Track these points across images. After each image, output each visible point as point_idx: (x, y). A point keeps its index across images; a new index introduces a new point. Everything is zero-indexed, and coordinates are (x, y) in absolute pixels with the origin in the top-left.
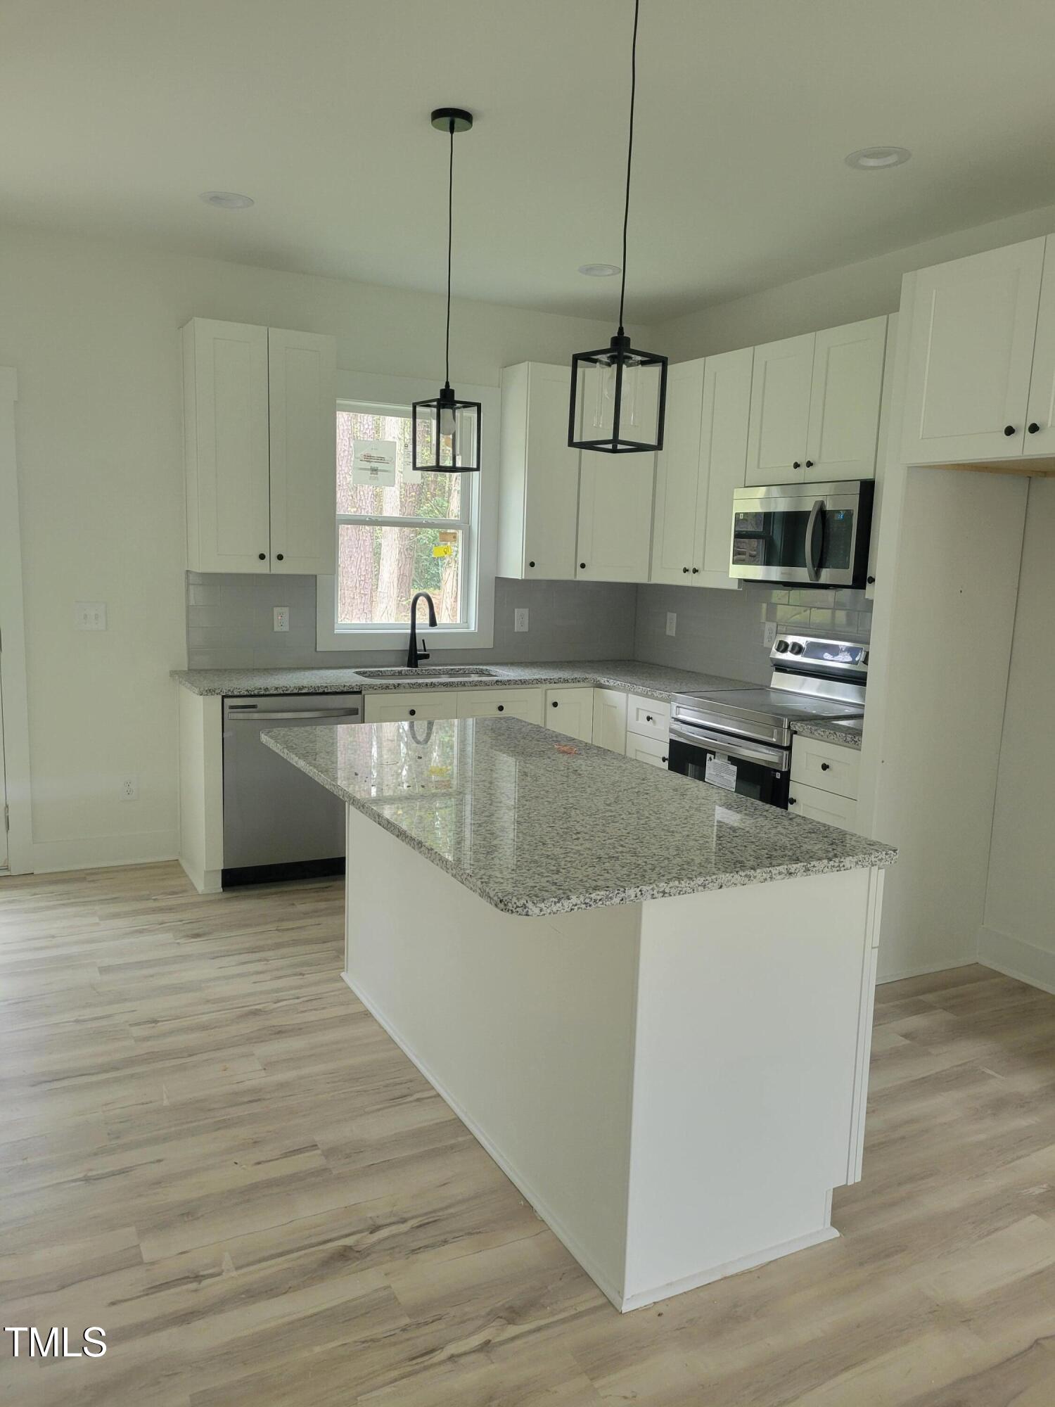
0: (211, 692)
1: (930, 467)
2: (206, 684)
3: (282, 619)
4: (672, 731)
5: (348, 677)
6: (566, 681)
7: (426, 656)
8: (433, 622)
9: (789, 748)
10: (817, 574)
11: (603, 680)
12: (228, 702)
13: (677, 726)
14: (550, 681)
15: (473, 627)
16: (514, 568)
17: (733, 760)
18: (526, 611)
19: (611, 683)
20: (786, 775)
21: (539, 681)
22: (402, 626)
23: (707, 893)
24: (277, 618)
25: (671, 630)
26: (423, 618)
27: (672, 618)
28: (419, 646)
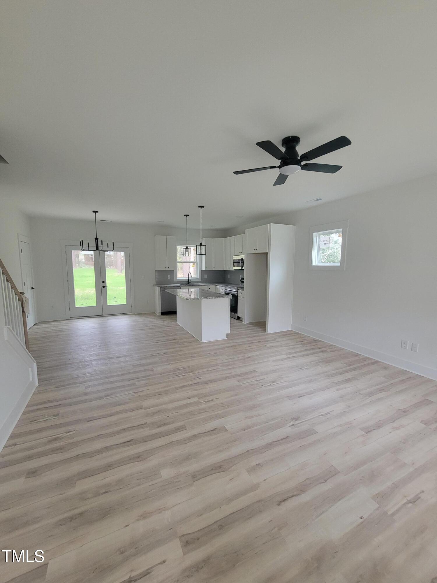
0: (159, 287)
1: (255, 253)
2: (158, 286)
3: (169, 277)
4: (225, 291)
5: (179, 285)
6: (211, 285)
7: (191, 282)
8: (191, 277)
9: (237, 292)
10: (242, 268)
11: (217, 285)
12: (162, 288)
13: (225, 290)
14: (209, 285)
15: (198, 278)
16: (204, 269)
17: (232, 294)
18: (206, 275)
19: (218, 285)
20: (237, 295)
21: (207, 285)
22: (187, 278)
23: (208, 299)
24: (168, 277)
25: (229, 278)
26: (190, 276)
27: (229, 275)
28: (190, 281)
